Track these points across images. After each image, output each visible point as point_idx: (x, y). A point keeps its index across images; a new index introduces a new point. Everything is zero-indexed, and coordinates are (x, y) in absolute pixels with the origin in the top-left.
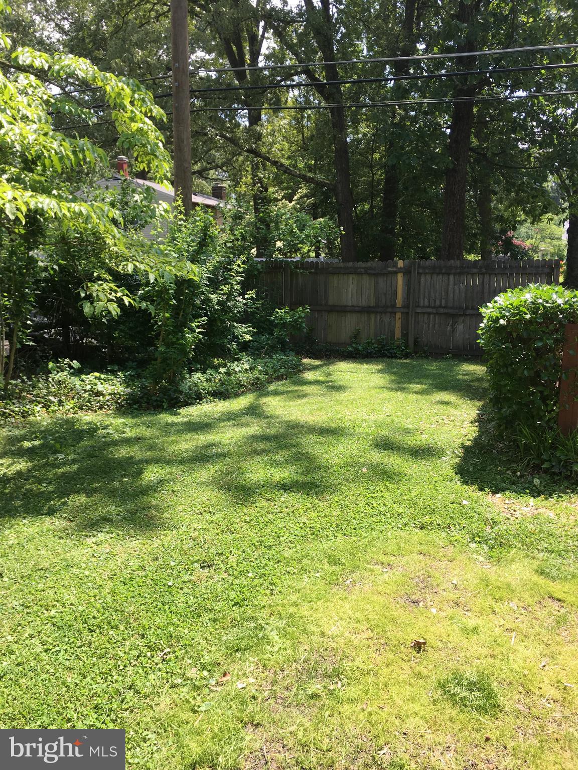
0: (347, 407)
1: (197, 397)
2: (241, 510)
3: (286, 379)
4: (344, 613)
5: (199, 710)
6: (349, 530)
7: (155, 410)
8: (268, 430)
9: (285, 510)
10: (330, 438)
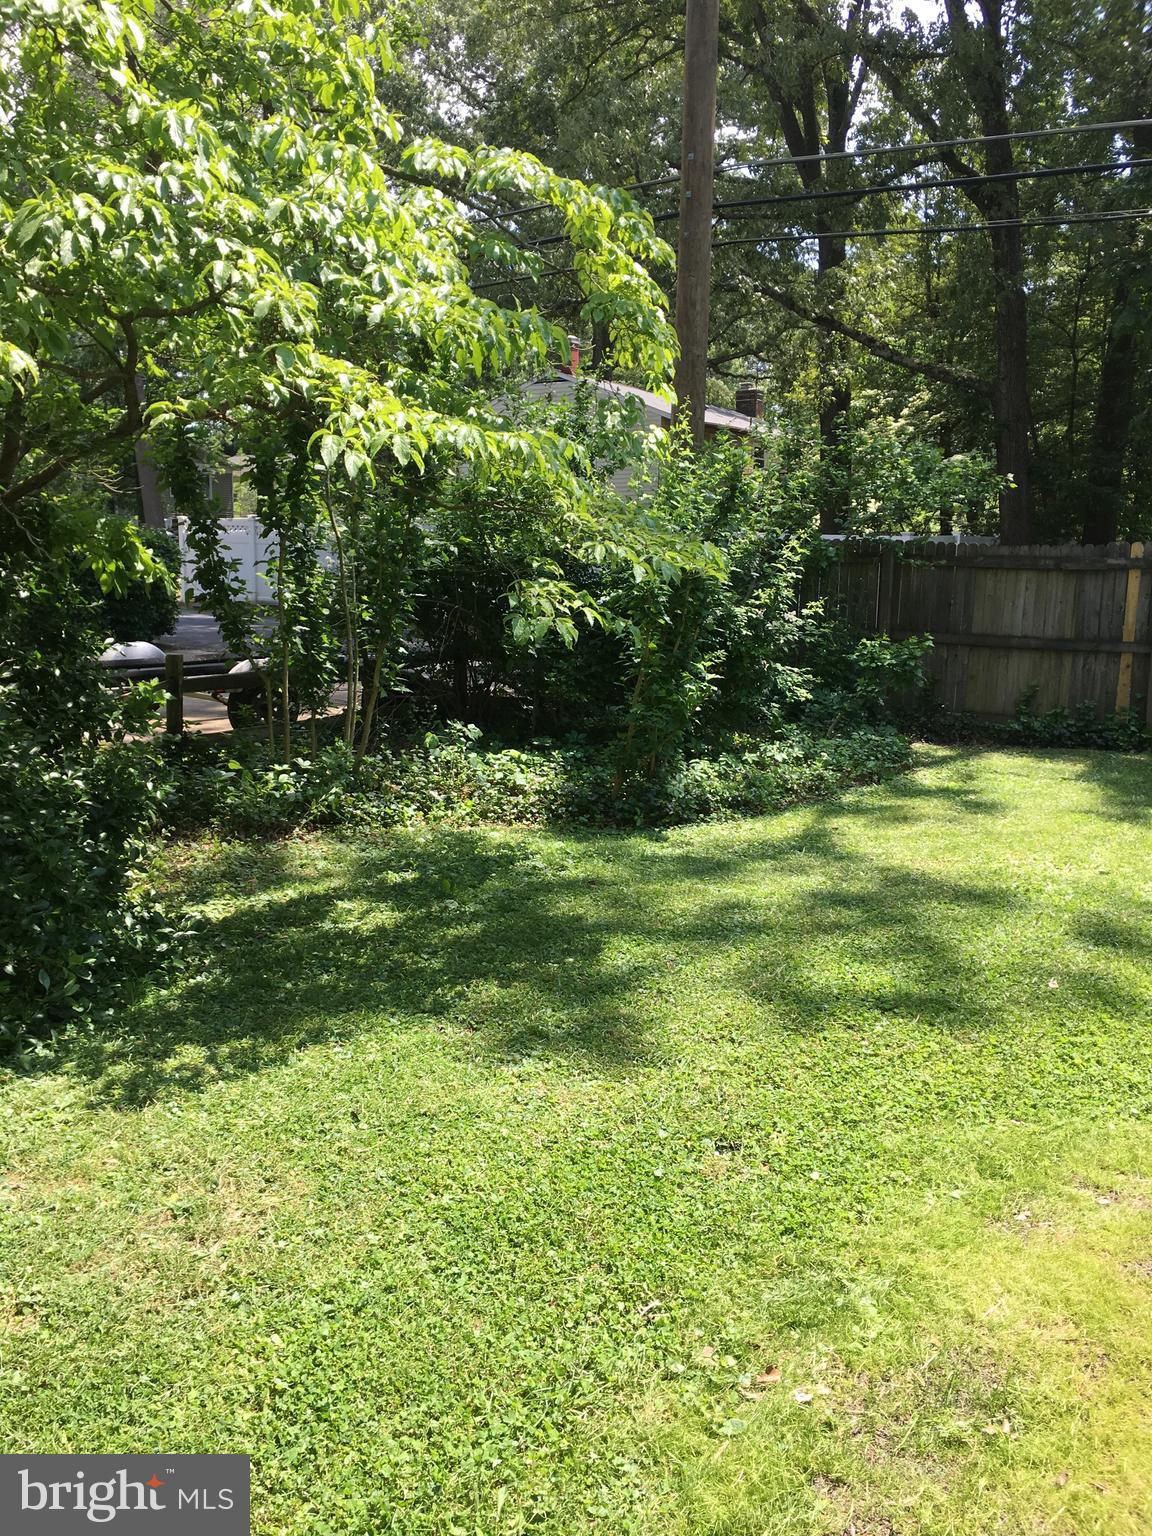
0: (1010, 847)
1: (699, 809)
2: (795, 1042)
3: (878, 783)
4: (1014, 1279)
5: (720, 1431)
6: (1023, 1109)
7: (618, 828)
8: (844, 885)
9: (883, 1050)
10: (977, 910)
